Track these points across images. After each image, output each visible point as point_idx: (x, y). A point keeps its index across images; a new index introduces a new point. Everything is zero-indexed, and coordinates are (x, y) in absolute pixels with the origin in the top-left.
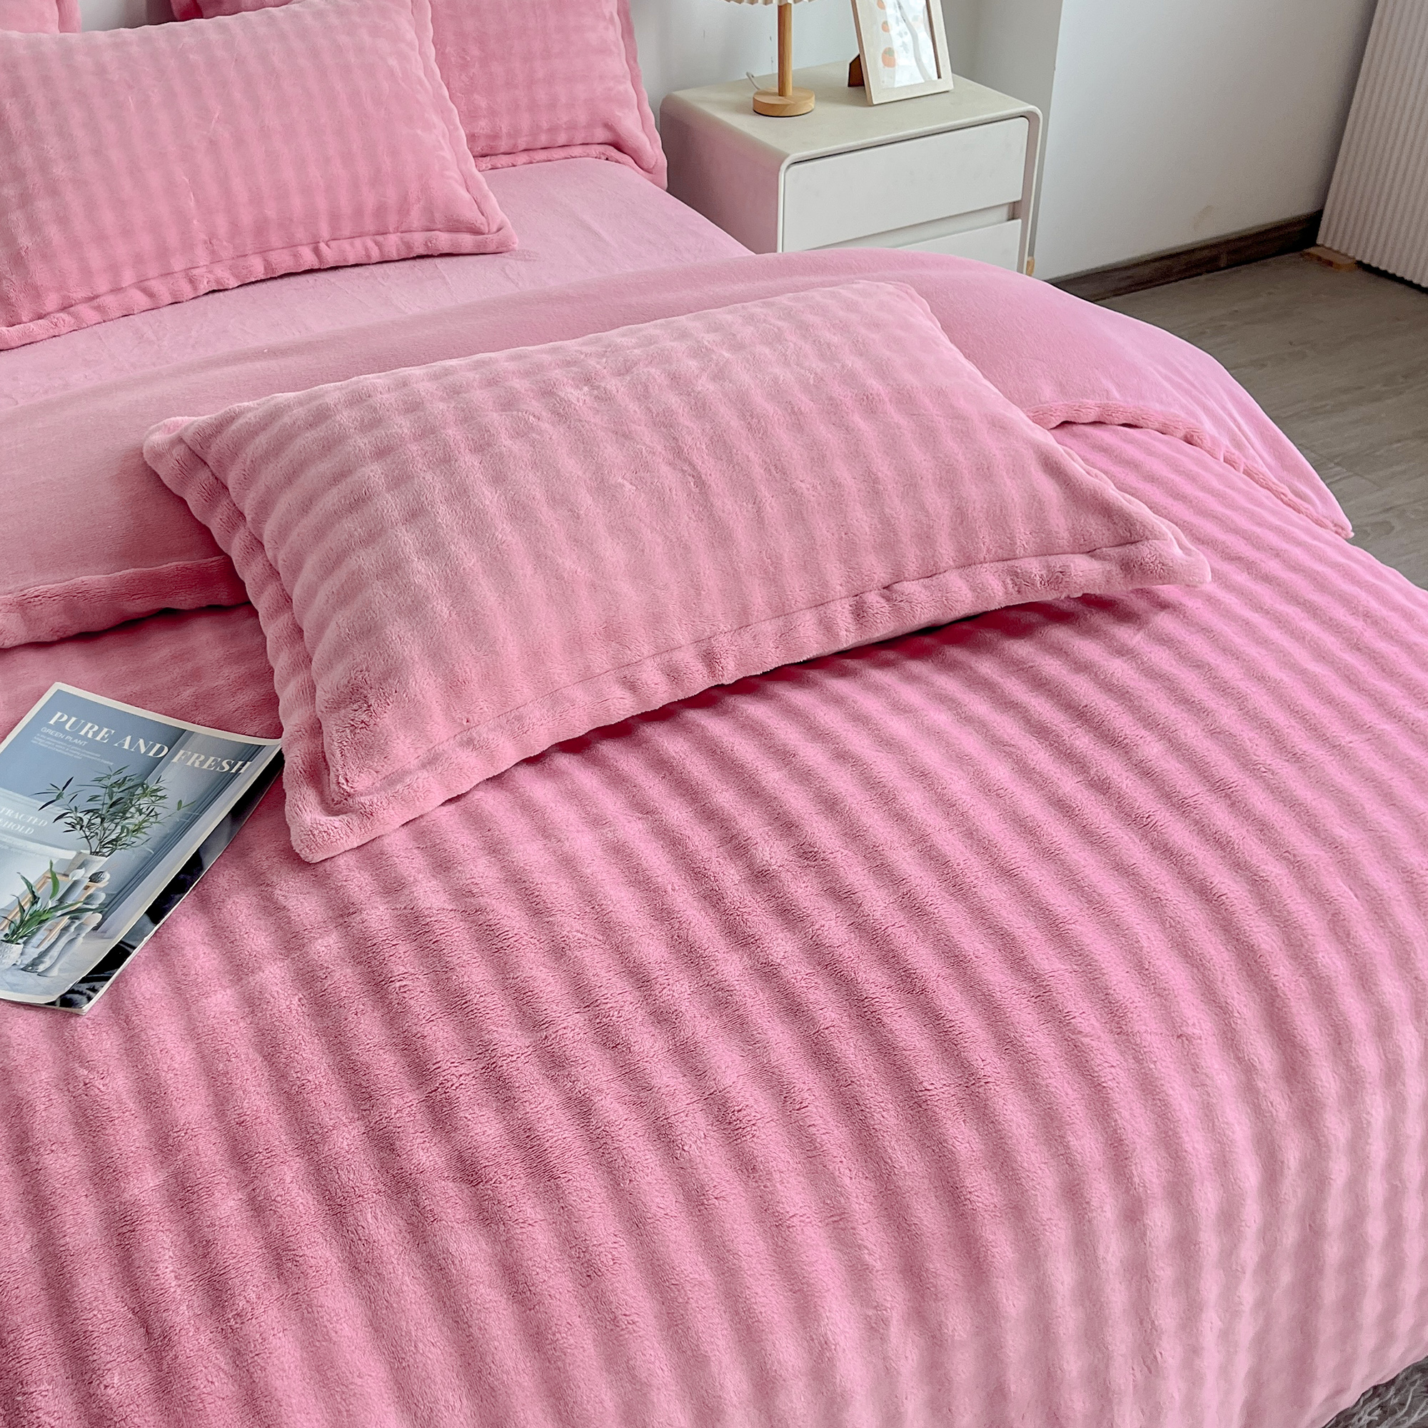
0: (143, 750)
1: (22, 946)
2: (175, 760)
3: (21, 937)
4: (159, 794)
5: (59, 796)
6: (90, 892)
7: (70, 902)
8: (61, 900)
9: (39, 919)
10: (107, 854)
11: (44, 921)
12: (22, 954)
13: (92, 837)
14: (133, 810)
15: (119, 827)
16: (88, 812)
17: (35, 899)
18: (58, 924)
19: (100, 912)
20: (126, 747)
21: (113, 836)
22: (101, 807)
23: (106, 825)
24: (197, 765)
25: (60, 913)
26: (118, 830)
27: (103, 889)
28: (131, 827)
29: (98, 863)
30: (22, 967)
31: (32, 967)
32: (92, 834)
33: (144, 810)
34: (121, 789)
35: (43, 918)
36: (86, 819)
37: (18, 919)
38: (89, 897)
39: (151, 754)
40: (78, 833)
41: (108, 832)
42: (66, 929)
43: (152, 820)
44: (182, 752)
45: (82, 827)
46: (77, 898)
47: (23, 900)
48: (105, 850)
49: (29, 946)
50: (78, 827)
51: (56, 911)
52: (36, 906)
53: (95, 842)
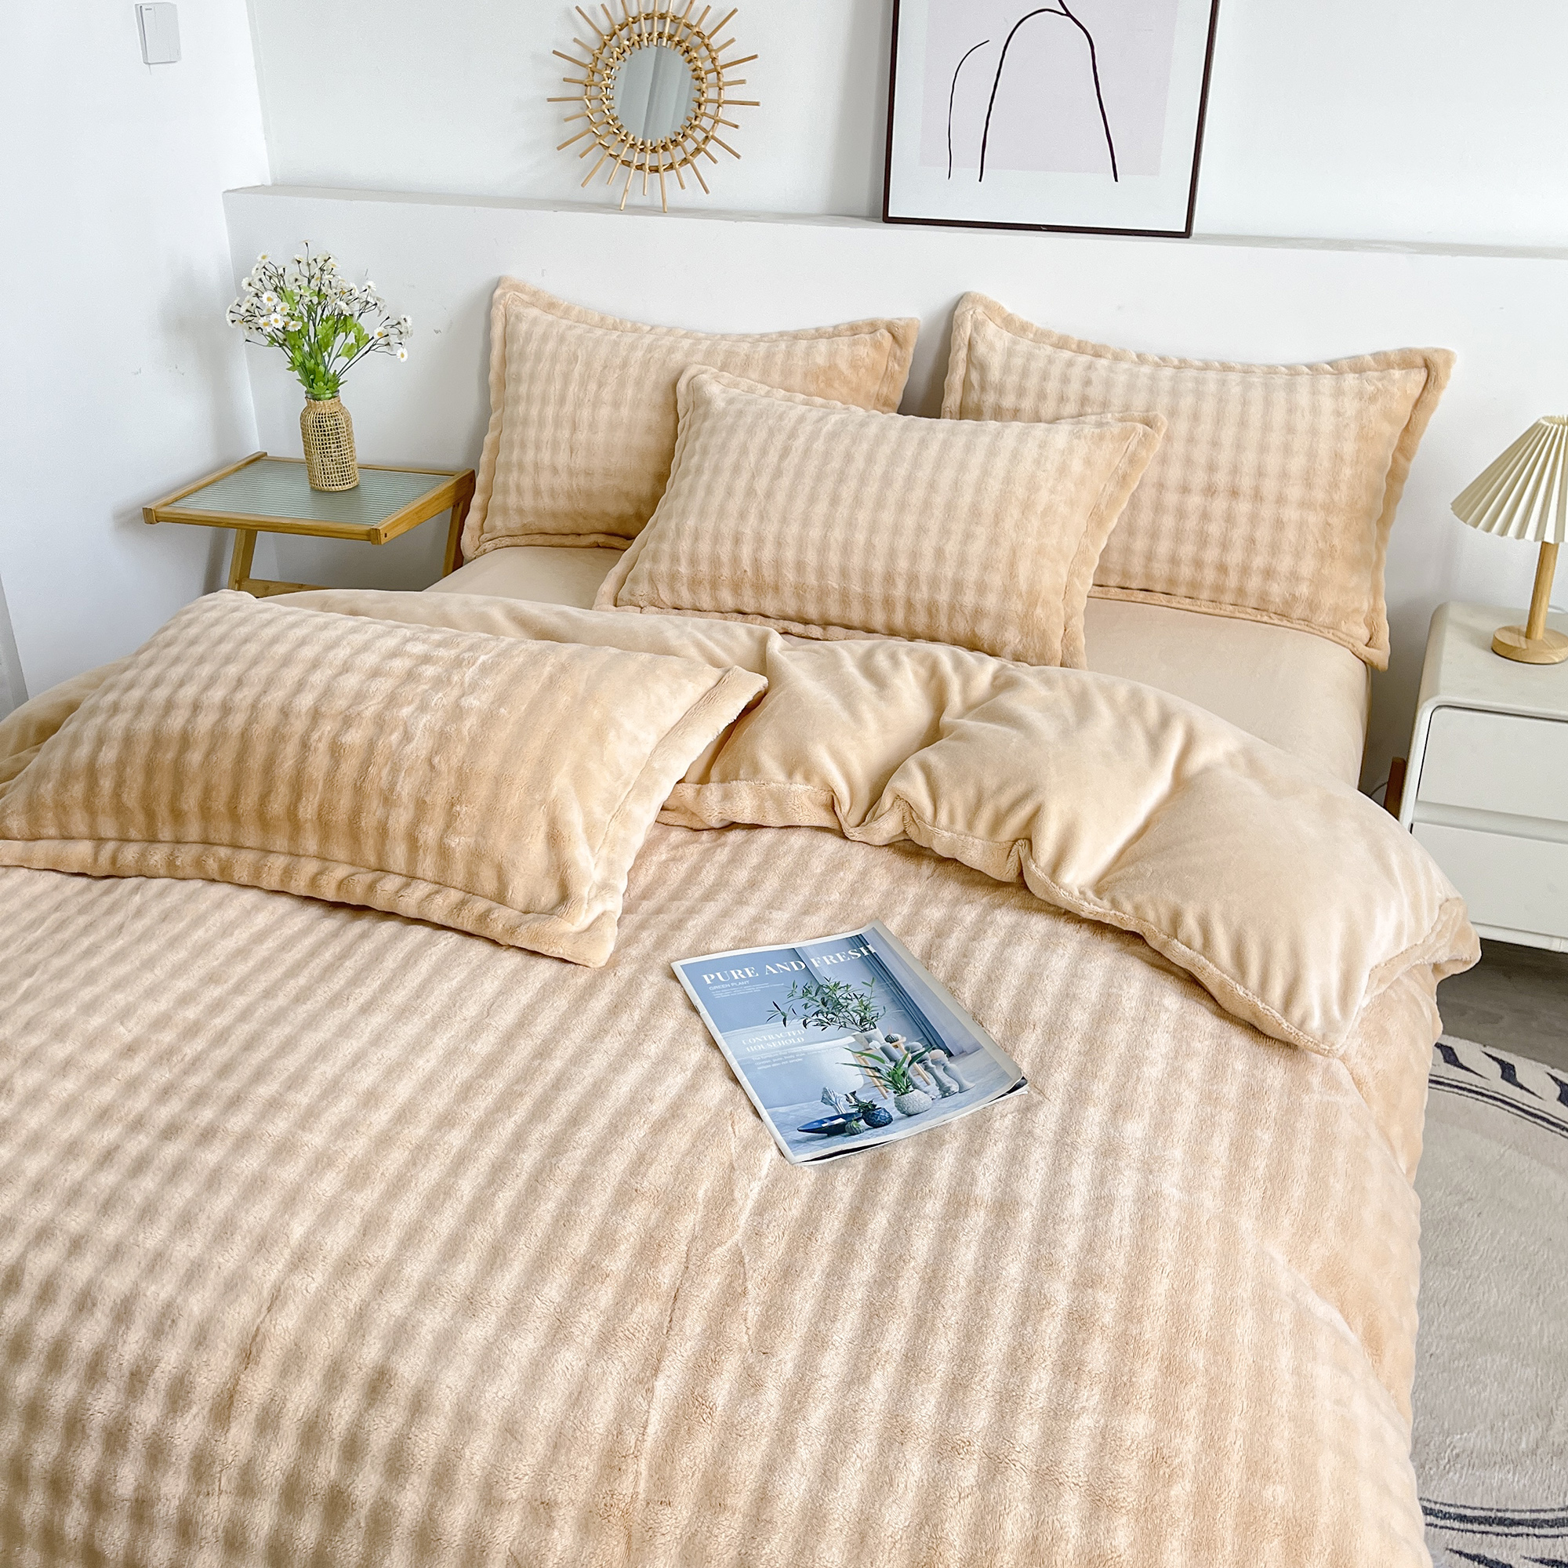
0: (787, 968)
2: (816, 965)
3: (908, 1087)
4: (841, 985)
5: (783, 1014)
6: (903, 1047)
7: (901, 1058)
8: (891, 1059)
10: (872, 1027)
11: (904, 1075)
12: (926, 1093)
13: (845, 1024)
14: (841, 1001)
15: (852, 1013)
16: (817, 1013)
17: (879, 1071)
18: (916, 1069)
19: (934, 1049)
20: (775, 972)
21: (858, 1018)
22: (819, 1009)
23: (841, 1015)
24: (835, 962)
25: (905, 1065)
26: (854, 1014)
27: (907, 1041)
28: (859, 1008)
29: (879, 1034)
31: (945, 1093)
32: (842, 1024)
33: (850, 997)
34: (814, 994)
35: (900, 1072)
36: (820, 1017)
37: (884, 1082)
38: (907, 1049)
39: (796, 968)
40: (832, 1029)
41: (850, 1018)
43: (864, 998)
45: (827, 1023)
46: (898, 1054)
47: (867, 1072)
48: (868, 1026)
52: (884, 1071)
53: (854, 1026)
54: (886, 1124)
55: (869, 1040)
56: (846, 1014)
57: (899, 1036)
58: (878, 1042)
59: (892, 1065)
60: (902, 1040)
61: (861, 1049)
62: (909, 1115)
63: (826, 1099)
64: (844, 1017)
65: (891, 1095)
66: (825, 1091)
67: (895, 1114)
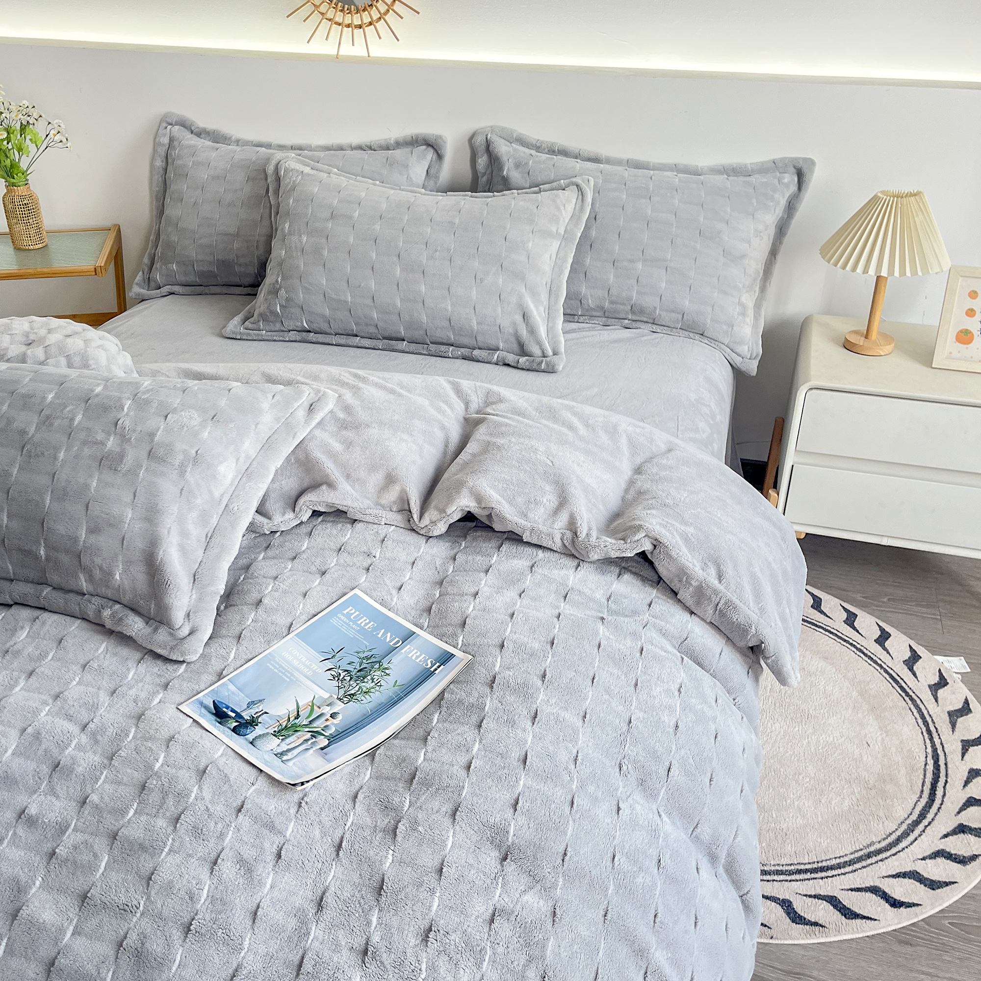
1: (280, 741)
3: (282, 736)
4: (387, 671)
5: (334, 656)
6: (328, 723)
7: (315, 725)
8: (311, 722)
9: (295, 728)
10: (345, 702)
12: (278, 745)
13: (341, 688)
14: (369, 677)
15: (358, 687)
16: (345, 671)
17: (298, 716)
18: (304, 735)
20: (380, 636)
21: (353, 692)
22: (352, 670)
23: (351, 683)
27: (336, 725)
28: (364, 689)
29: (339, 707)
30: (276, 753)
31: (281, 755)
33: (375, 680)
34: (367, 662)
35: (298, 729)
37: (284, 724)
38: (326, 726)
40: (335, 683)
41: (351, 688)
42: (307, 740)
43: (377, 688)
44: (409, 647)
45: (338, 680)
46: (319, 724)
47: (292, 713)
48: (345, 699)
49: (284, 742)
51: (306, 728)
52: (297, 721)
53: (342, 692)
54: (238, 734)
55: (329, 704)
57: (339, 718)
58: (329, 710)
60: (337, 721)
61: (318, 703)
62: (251, 743)
65: (271, 730)
67: (251, 737)
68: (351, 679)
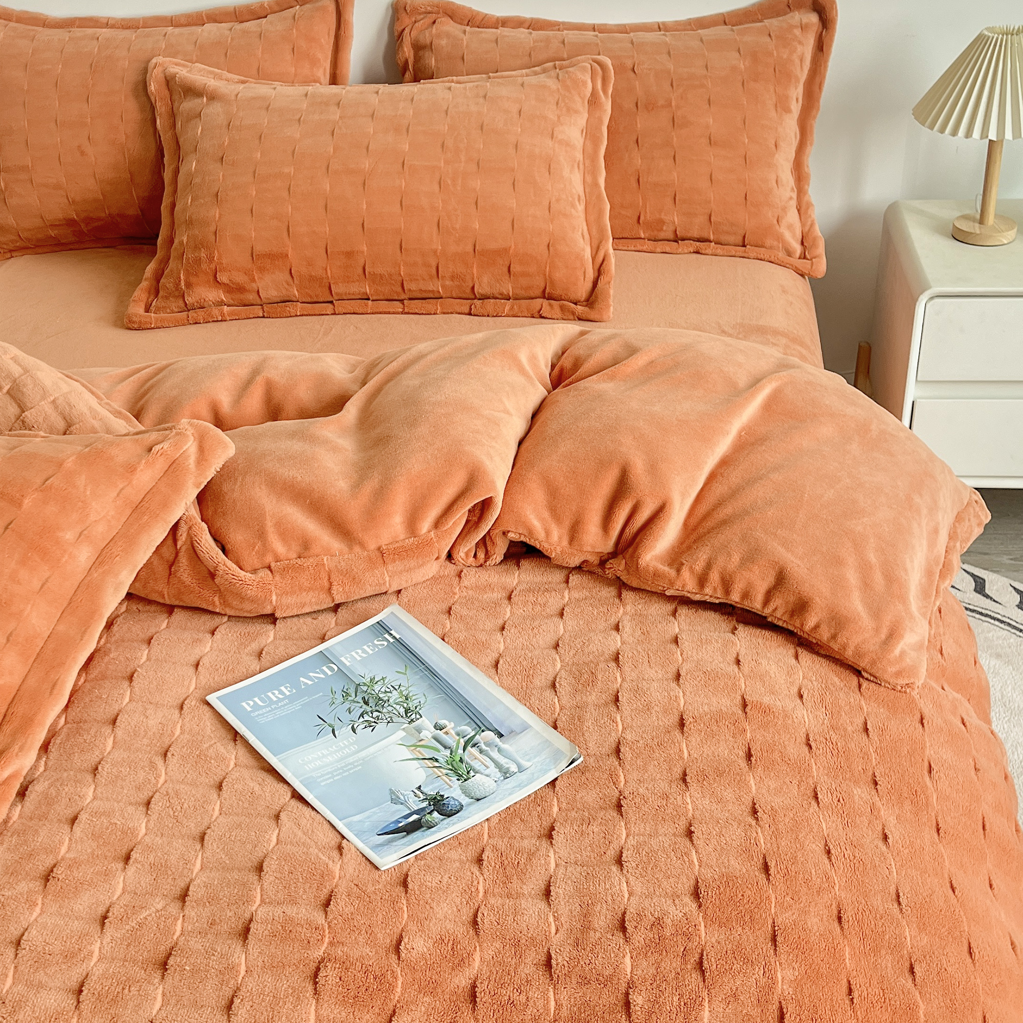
0: (322, 676)
1: (477, 775)
2: (348, 664)
3: (468, 773)
4: (376, 679)
5: (330, 725)
6: (453, 732)
7: (455, 744)
8: (445, 747)
10: (418, 716)
11: (461, 760)
12: (487, 776)
13: (391, 719)
14: (381, 696)
15: (394, 706)
16: (362, 715)
17: (437, 760)
18: (471, 753)
19: (483, 731)
20: (310, 683)
21: (402, 711)
22: (362, 710)
24: (364, 655)
26: (398, 707)
27: (456, 726)
28: (400, 700)
29: (426, 723)
30: (502, 778)
31: (506, 774)
32: (389, 719)
33: (388, 690)
34: (353, 695)
35: (458, 759)
36: (366, 718)
37: (444, 771)
38: (458, 735)
39: (330, 673)
41: (395, 711)
42: (481, 751)
43: (402, 688)
44: (343, 659)
45: (375, 722)
46: (451, 741)
47: (426, 764)
48: (414, 716)
49: (483, 771)
50: (373, 724)
51: (456, 752)
52: (441, 759)
53: (401, 719)
54: (458, 812)
55: (419, 731)
56: (390, 708)
57: (446, 722)
58: (428, 733)
59: (448, 752)
60: (450, 726)
61: (413, 742)
62: (478, 800)
63: (395, 800)
64: (389, 712)
65: (456, 784)
66: (392, 792)
67: (465, 800)
68: (377, 711)
